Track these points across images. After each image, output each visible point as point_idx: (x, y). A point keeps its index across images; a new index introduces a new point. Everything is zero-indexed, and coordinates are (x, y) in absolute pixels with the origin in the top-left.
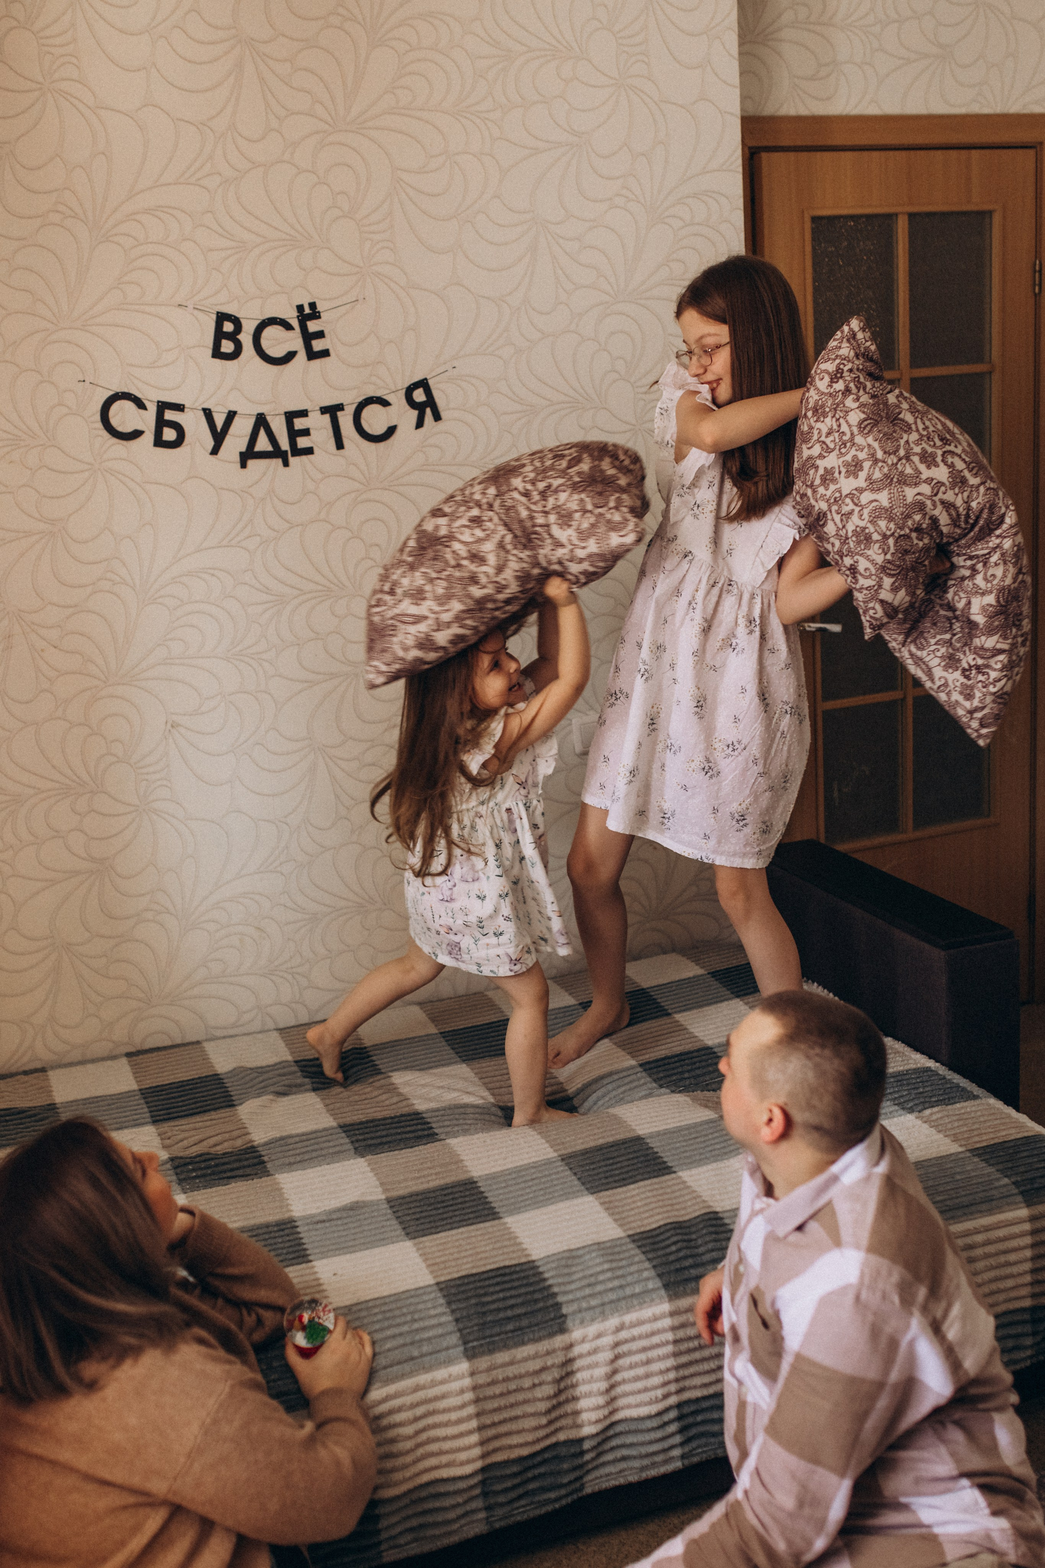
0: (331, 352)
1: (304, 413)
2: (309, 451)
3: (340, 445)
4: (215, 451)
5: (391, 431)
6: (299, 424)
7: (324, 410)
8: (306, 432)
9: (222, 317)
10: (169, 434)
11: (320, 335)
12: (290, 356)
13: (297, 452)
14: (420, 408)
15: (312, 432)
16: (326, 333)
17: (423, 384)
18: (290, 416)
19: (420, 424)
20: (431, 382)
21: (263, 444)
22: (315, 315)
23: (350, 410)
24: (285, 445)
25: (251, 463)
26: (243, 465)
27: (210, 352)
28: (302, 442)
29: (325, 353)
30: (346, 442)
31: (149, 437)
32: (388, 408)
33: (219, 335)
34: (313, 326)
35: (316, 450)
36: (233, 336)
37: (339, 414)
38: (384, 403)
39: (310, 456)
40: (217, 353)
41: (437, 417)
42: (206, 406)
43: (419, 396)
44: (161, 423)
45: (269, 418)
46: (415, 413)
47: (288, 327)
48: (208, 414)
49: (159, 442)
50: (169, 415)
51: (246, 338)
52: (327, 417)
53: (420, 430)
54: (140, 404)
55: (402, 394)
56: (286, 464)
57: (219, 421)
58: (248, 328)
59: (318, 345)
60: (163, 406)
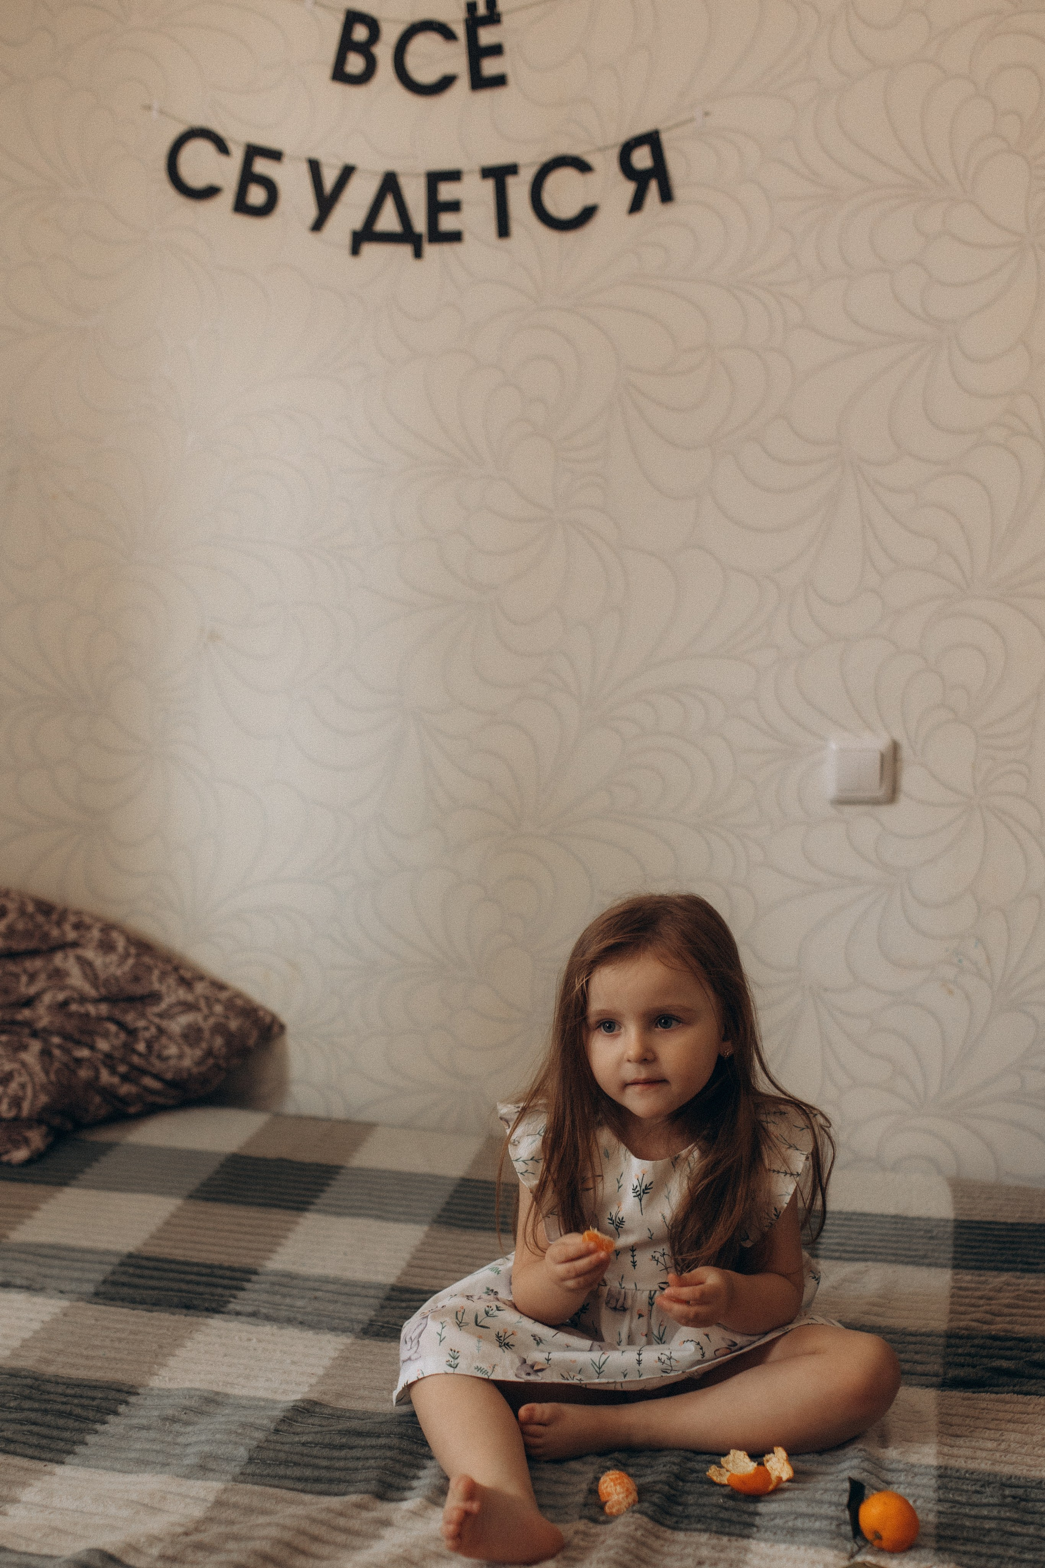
0: (511, 79)
1: (454, 176)
2: (455, 237)
3: (503, 230)
4: (318, 226)
5: (587, 214)
6: (447, 192)
7: (487, 173)
8: (454, 206)
9: (353, 18)
10: (257, 196)
11: (496, 50)
12: (446, 83)
13: (438, 236)
14: (640, 179)
15: (465, 207)
16: (507, 48)
17: (652, 140)
18: (434, 179)
19: (636, 205)
20: (665, 138)
21: (388, 221)
22: (493, 18)
23: (527, 175)
24: (420, 224)
25: (369, 249)
26: (355, 250)
27: (327, 70)
28: (447, 222)
29: (499, 81)
30: (515, 227)
31: (227, 198)
32: (589, 177)
33: (346, 45)
34: (487, 36)
35: (466, 236)
36: (365, 49)
37: (512, 182)
38: (582, 166)
39: (455, 247)
40: (340, 75)
41: (666, 196)
42: (314, 155)
43: (642, 159)
44: (248, 177)
45: (403, 181)
46: (629, 188)
47: (447, 33)
48: (315, 167)
49: (241, 206)
50: (261, 166)
51: (384, 52)
52: (489, 185)
53: (638, 217)
54: (222, 147)
55: (613, 155)
56: (418, 254)
57: (329, 179)
58: (390, 35)
59: (490, 67)
60: (253, 152)
